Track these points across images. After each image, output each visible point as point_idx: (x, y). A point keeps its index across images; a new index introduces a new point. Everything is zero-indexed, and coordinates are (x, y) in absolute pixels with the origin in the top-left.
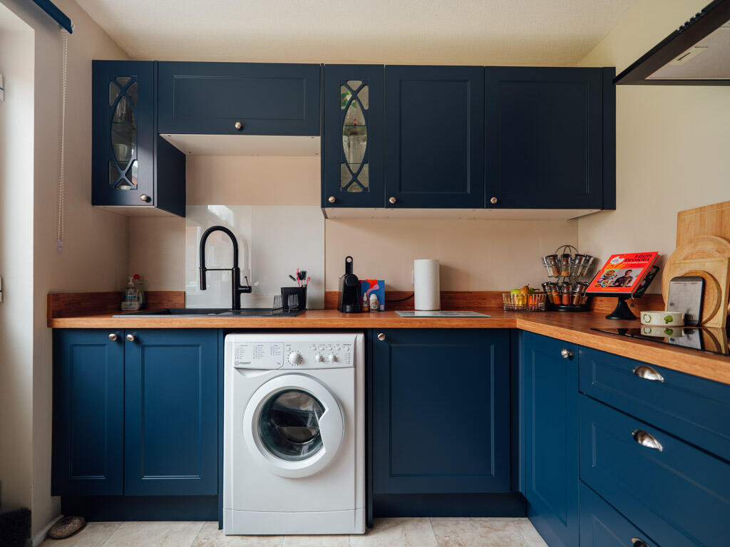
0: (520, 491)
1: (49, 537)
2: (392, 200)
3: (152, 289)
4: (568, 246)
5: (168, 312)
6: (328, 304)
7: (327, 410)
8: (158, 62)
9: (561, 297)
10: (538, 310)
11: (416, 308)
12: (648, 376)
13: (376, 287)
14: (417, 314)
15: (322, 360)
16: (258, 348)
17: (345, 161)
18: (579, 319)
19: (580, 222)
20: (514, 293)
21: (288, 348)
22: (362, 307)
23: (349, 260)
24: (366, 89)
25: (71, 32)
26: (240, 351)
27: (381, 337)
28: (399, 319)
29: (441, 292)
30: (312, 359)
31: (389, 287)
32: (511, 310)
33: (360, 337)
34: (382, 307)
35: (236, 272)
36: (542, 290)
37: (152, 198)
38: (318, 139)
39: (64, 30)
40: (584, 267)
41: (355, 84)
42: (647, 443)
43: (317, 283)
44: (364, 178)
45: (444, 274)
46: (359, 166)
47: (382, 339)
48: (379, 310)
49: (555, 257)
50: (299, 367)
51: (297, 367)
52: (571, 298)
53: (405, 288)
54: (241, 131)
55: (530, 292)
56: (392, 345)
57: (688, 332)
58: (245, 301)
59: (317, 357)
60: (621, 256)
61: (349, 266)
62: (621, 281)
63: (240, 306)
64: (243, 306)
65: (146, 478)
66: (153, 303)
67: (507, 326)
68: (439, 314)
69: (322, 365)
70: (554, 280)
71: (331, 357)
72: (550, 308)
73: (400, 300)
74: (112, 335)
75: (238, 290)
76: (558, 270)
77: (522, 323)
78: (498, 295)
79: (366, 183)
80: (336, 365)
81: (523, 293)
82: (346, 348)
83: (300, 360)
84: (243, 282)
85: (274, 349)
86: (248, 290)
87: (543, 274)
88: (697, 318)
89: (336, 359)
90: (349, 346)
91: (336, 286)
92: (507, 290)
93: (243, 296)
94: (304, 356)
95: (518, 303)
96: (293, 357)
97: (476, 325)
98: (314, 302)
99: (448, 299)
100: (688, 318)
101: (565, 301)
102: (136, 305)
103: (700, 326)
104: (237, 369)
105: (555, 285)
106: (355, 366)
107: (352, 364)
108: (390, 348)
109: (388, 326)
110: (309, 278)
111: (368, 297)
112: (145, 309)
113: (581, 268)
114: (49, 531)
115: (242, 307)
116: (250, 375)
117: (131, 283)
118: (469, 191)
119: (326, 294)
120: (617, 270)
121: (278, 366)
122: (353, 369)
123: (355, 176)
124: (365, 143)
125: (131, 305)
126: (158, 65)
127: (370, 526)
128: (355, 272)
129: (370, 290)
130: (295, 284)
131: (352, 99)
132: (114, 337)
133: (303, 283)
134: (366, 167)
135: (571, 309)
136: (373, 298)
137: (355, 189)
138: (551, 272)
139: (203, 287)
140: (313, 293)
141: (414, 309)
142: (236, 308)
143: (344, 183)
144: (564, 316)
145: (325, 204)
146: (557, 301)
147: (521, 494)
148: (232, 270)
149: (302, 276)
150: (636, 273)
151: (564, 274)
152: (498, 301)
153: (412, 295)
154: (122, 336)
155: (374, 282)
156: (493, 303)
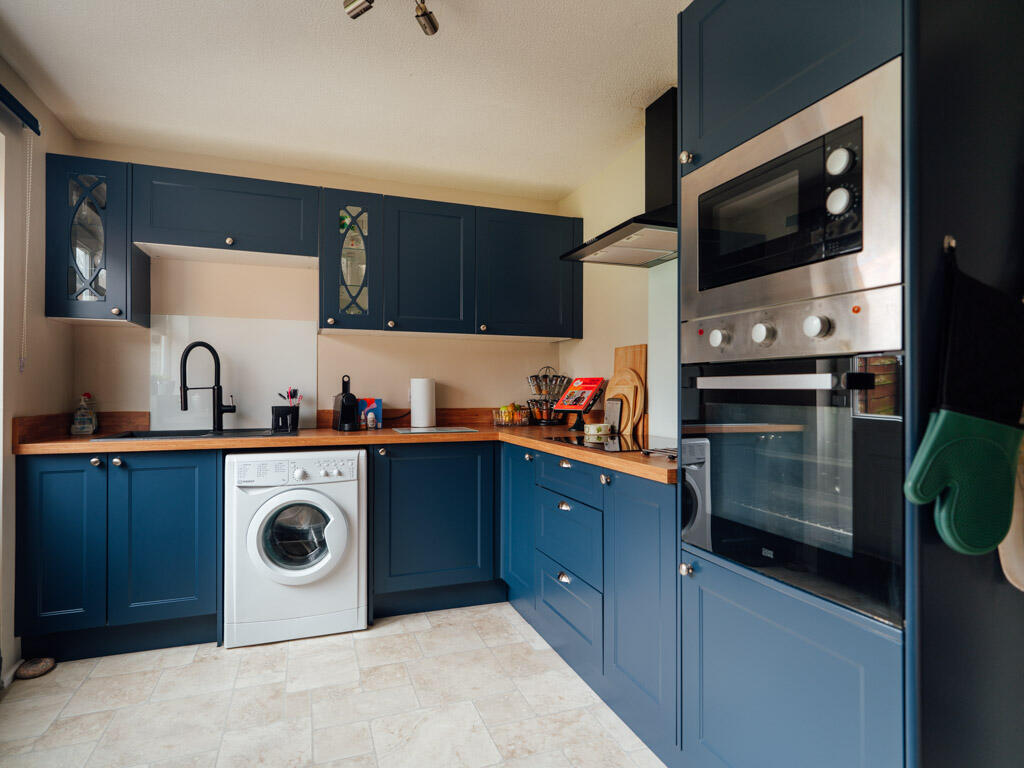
0: (502, 576)
1: (16, 677)
2: (390, 324)
3: (104, 409)
4: (548, 367)
5: (132, 435)
6: (321, 422)
7: (332, 519)
8: (132, 165)
9: (541, 413)
10: (523, 425)
11: (413, 424)
12: (565, 465)
13: (374, 405)
14: (413, 430)
15: (327, 474)
16: (263, 466)
17: (344, 283)
18: (556, 432)
19: (561, 345)
20: (503, 410)
21: (292, 465)
22: (360, 426)
23: (346, 379)
24: (365, 215)
25: (39, 134)
26: (243, 469)
27: (382, 453)
28: (397, 436)
29: (437, 409)
30: (318, 474)
31: (385, 404)
32: (500, 426)
33: (363, 453)
34: (380, 425)
35: (218, 391)
36: (527, 406)
37: (124, 311)
38: (317, 259)
39: (28, 131)
40: (560, 386)
41: (354, 210)
42: (565, 508)
43: (309, 402)
44: (364, 301)
45: (439, 391)
46: (358, 289)
47: (382, 454)
48: (376, 428)
49: (536, 377)
50: (305, 482)
51: (302, 482)
52: (549, 415)
53: (401, 405)
54: (232, 247)
55: (516, 408)
56: (393, 459)
57: (613, 438)
58: (228, 422)
59: (322, 472)
60: (581, 379)
61: (346, 385)
62: (578, 400)
63: (222, 427)
64: (225, 426)
65: (133, 605)
66: (108, 425)
67: (491, 438)
68: (434, 430)
69: (327, 479)
70: (537, 397)
71: (335, 472)
72: (533, 422)
73: (397, 418)
74: (94, 460)
75: (219, 410)
76: (540, 390)
77: (504, 436)
78: (489, 412)
79: (365, 305)
80: (340, 478)
81: (510, 409)
82: (350, 464)
83: (305, 475)
84: (226, 401)
85: (278, 467)
86: (232, 409)
87: (526, 393)
88: (617, 428)
89: (340, 474)
90: (352, 462)
91: (329, 404)
92: (497, 407)
93: (226, 416)
94: (309, 471)
95: (505, 418)
96: (298, 473)
97: (465, 438)
98: (307, 421)
99: (443, 416)
100: (613, 427)
101: (545, 417)
102: (90, 428)
103: (620, 434)
104: (239, 487)
105: (536, 401)
106: (358, 479)
107: (355, 477)
108: (390, 462)
109: (389, 441)
110: (301, 397)
111: (366, 415)
112: (100, 433)
113: (557, 387)
114: (16, 673)
115: (224, 428)
116: (253, 492)
117: (83, 403)
118: (462, 317)
119: (319, 412)
120: (576, 391)
121: (283, 483)
122: (356, 482)
123: (354, 299)
124: (364, 267)
125: (83, 428)
126: (132, 168)
127: (371, 624)
128: (353, 390)
129: (366, 410)
130: (286, 403)
131: (351, 223)
132: (96, 462)
133: (294, 402)
134: (365, 289)
135: (550, 423)
136: (371, 416)
137: (353, 311)
138: (534, 390)
139: (185, 407)
140: (305, 411)
141: (410, 426)
142: (218, 430)
143: (343, 306)
144: (544, 429)
145: (323, 324)
146: (538, 417)
147: (502, 580)
148: (213, 388)
149: (293, 394)
150: (588, 394)
151: (544, 392)
152: (489, 417)
153: (408, 413)
154: (105, 460)
155: (371, 401)
156: (485, 419)
